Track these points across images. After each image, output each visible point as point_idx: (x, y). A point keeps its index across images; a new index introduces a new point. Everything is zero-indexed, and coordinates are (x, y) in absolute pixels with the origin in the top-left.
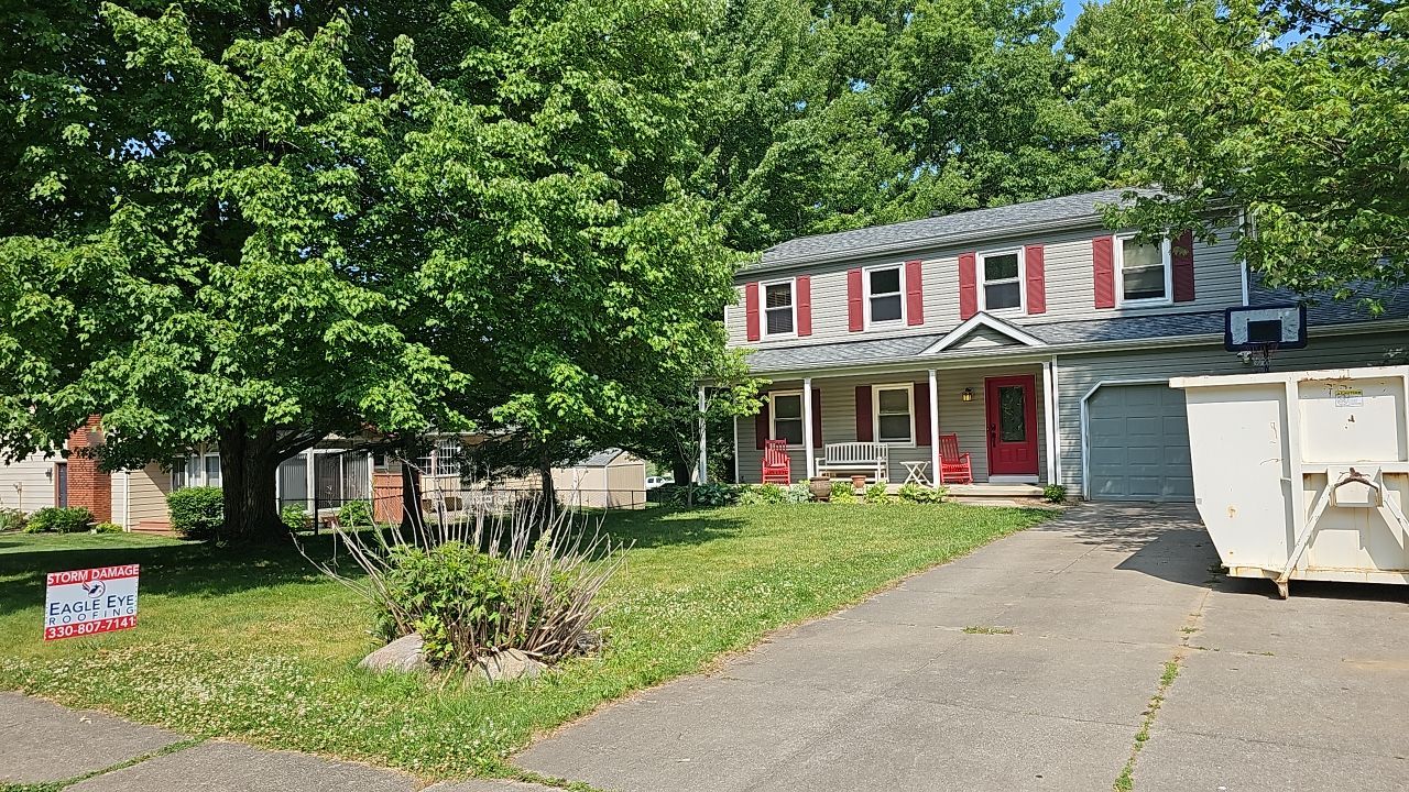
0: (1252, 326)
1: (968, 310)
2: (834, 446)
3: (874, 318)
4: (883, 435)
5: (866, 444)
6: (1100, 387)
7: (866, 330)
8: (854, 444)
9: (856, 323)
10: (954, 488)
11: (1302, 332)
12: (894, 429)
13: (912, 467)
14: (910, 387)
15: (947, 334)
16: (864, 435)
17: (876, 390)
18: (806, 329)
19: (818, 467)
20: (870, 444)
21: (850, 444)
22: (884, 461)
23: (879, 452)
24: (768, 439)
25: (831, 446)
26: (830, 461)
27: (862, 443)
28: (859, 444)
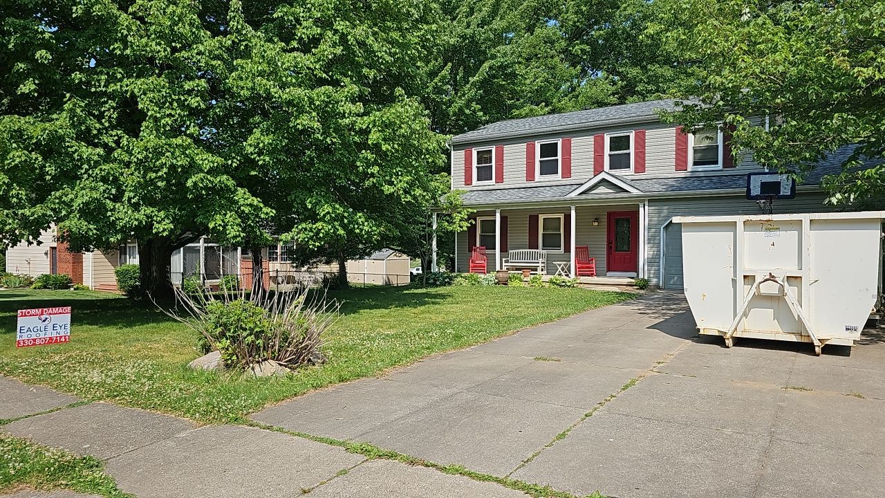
0: (763, 184)
1: (598, 169)
2: (514, 251)
3: (542, 173)
4: (544, 245)
5: (534, 250)
7: (537, 179)
8: (526, 250)
9: (530, 176)
10: (583, 279)
11: (793, 189)
12: (551, 242)
13: (560, 265)
14: (562, 216)
15: (582, 184)
16: (533, 245)
17: (541, 217)
18: (500, 179)
19: (504, 264)
20: (536, 251)
21: (524, 250)
22: (543, 261)
23: (541, 256)
24: (475, 246)
25: (512, 251)
26: (512, 261)
27: (531, 250)
28: (529, 250)
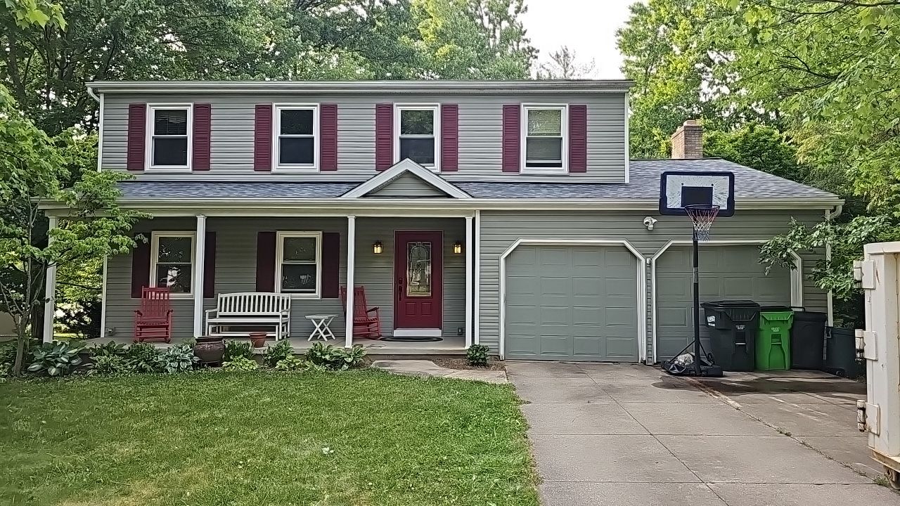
0: (686, 191)
1: (384, 162)
2: (228, 295)
3: (283, 160)
4: (284, 285)
5: (267, 294)
6: (519, 245)
7: (274, 170)
8: (252, 294)
9: (262, 162)
10: (368, 346)
11: (731, 201)
12: (297, 278)
13: (318, 321)
14: (318, 236)
15: (361, 183)
16: (265, 284)
17: (281, 236)
18: (202, 162)
19: (208, 320)
20: (271, 294)
21: (248, 294)
22: (284, 313)
24: (147, 285)
25: (224, 296)
26: (223, 313)
27: (262, 294)
28: (257, 294)
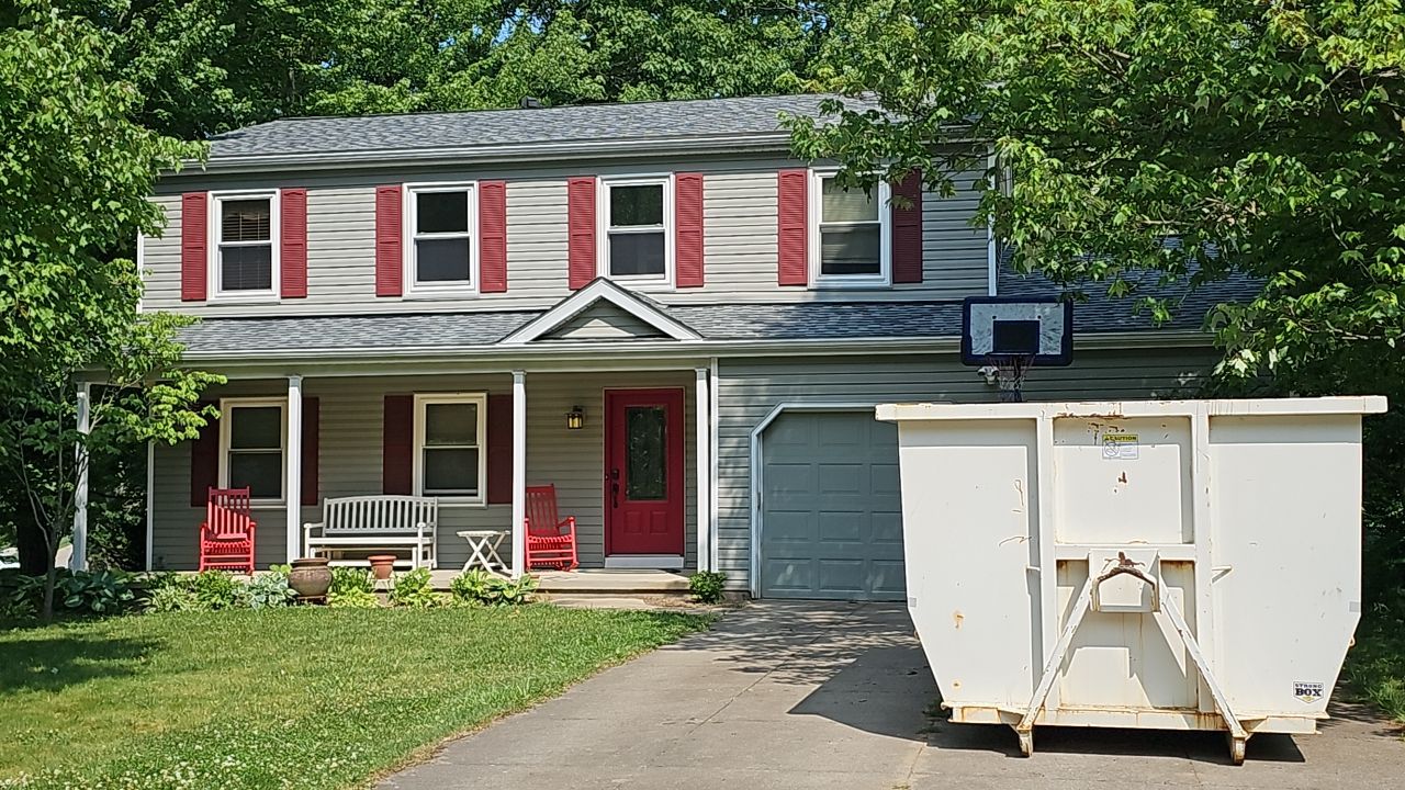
0: (1000, 328)
2: (340, 501)
3: (422, 276)
4: (428, 484)
5: (400, 498)
6: (781, 413)
7: (407, 294)
8: (377, 499)
9: (389, 282)
10: (547, 578)
11: (1067, 340)
12: (449, 474)
13: (477, 540)
14: (480, 400)
15: (544, 312)
16: (397, 482)
17: (421, 403)
18: (295, 285)
19: (309, 541)
20: (407, 499)
21: (369, 499)
22: (428, 530)
23: (423, 514)
24: (215, 486)
25: (333, 502)
26: (331, 530)
27: (392, 498)
28: (385, 499)
